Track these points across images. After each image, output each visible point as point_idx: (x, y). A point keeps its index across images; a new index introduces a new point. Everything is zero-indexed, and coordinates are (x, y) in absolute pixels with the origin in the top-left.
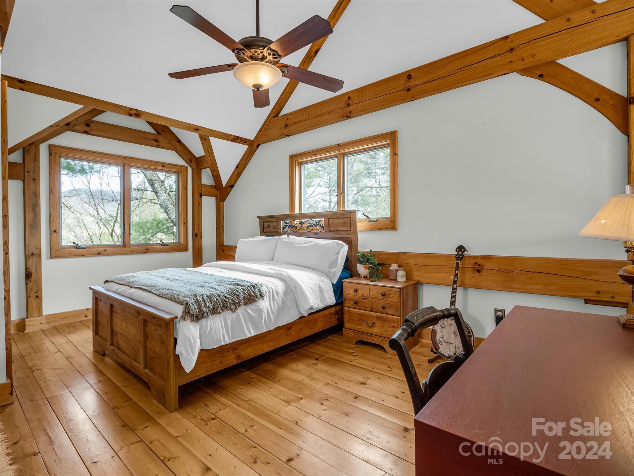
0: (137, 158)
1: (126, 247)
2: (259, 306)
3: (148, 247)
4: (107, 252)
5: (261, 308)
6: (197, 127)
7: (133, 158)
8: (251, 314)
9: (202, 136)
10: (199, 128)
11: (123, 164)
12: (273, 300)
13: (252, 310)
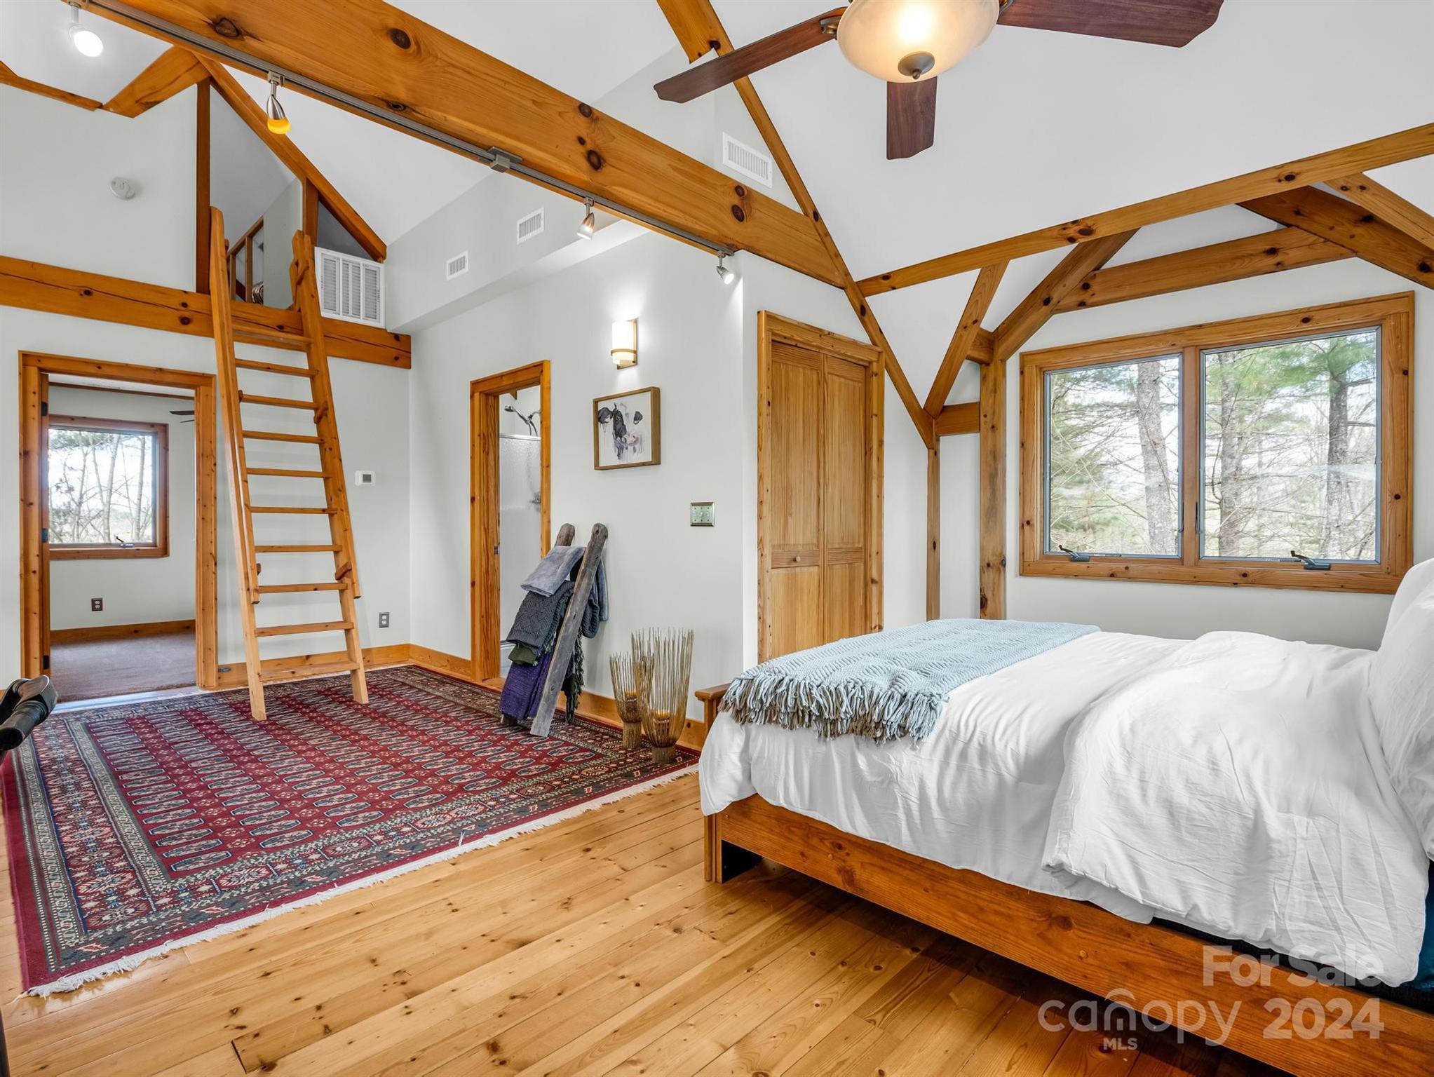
0: (1211, 323)
1: (1185, 563)
2: (889, 761)
3: (1249, 569)
4: (1130, 574)
5: (893, 767)
6: (1285, 168)
7: (1201, 326)
8: (860, 770)
9: (1343, 183)
10: (1295, 169)
11: (1181, 350)
12: (960, 769)
13: (870, 763)
